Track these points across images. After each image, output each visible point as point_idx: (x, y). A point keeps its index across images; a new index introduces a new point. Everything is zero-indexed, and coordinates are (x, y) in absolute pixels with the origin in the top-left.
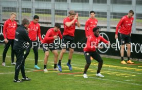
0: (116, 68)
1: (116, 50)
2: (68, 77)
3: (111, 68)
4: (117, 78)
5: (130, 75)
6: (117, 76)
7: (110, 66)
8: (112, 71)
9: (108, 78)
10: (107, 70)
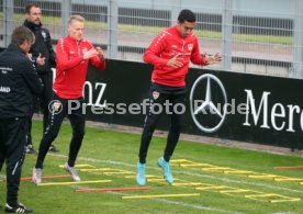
0: (245, 177)
1: (247, 124)
2: (107, 199)
3: (230, 177)
4: (246, 206)
5: (285, 199)
6: (247, 201)
7: (227, 170)
8: (233, 184)
9: (222, 205)
10: (220, 183)
